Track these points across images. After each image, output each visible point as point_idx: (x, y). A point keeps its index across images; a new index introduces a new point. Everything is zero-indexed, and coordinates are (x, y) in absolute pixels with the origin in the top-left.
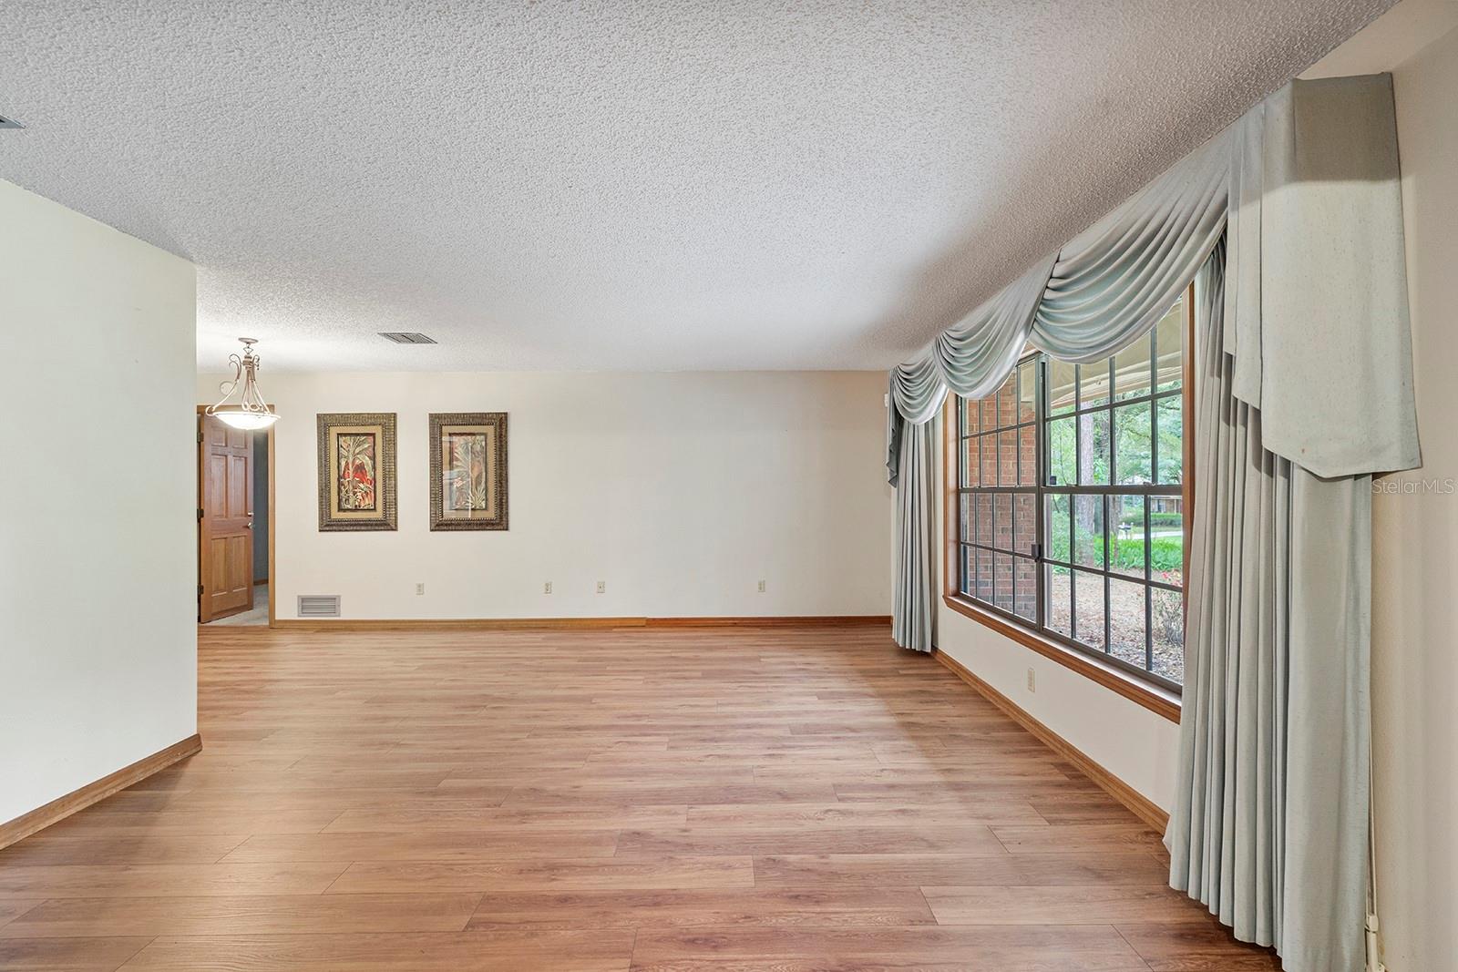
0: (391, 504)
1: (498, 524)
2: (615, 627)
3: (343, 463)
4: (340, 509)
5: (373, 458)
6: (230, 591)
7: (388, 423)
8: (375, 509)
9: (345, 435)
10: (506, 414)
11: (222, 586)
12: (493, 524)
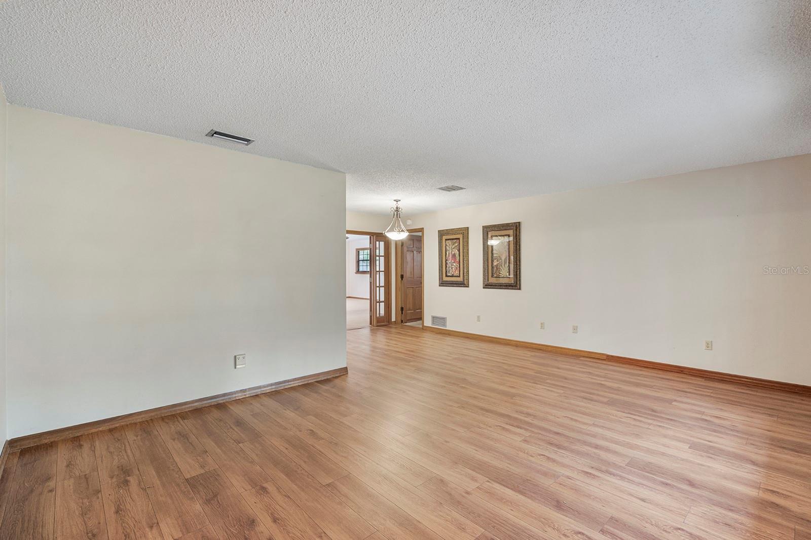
0: (466, 273)
1: (516, 286)
2: (584, 357)
3: (448, 253)
4: (446, 276)
5: (459, 251)
6: (415, 311)
7: (465, 232)
8: (459, 276)
9: (448, 239)
10: (519, 223)
11: (411, 309)
12: (512, 286)
